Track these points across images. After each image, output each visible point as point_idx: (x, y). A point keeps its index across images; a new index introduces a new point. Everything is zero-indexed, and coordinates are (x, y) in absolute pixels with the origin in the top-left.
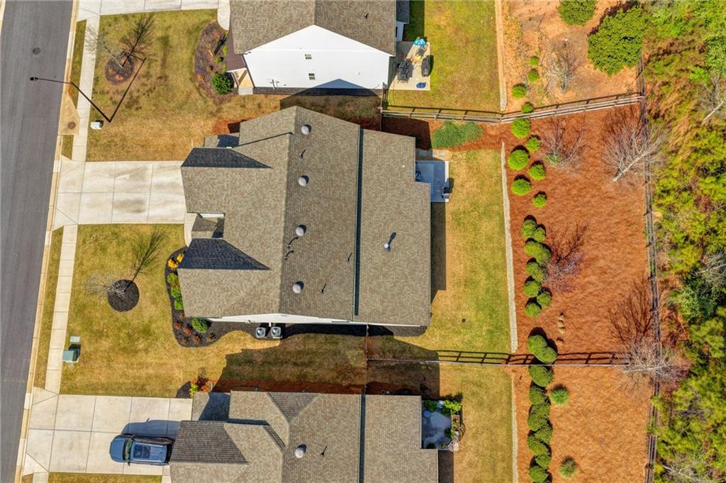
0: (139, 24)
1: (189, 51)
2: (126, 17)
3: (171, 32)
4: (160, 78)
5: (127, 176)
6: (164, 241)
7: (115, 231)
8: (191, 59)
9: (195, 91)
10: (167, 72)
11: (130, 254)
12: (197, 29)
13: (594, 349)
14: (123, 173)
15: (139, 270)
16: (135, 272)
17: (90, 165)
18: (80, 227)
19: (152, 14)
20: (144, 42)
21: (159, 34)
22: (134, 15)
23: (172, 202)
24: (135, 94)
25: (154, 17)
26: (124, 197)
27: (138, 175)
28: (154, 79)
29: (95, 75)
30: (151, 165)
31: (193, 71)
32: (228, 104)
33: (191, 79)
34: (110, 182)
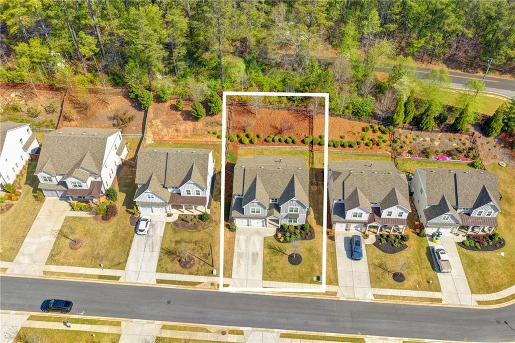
0: (165, 254)
1: (185, 232)
2: (160, 260)
3: (173, 240)
4: (196, 244)
5: (240, 260)
6: (271, 244)
7: (266, 264)
8: (189, 232)
9: (205, 230)
10: (194, 241)
11: (277, 257)
12: (175, 229)
13: (308, 127)
14: (239, 261)
15: (284, 253)
16: (285, 255)
17: (233, 276)
18: (263, 280)
19: (162, 248)
20: (176, 251)
21: (173, 245)
22: (160, 256)
23: (254, 241)
24: (202, 255)
25: (163, 247)
26: (250, 261)
27: (240, 255)
28: (196, 247)
29: (187, 274)
30: (236, 250)
31: (195, 230)
32: (213, 218)
33: (199, 232)
34: (243, 267)
